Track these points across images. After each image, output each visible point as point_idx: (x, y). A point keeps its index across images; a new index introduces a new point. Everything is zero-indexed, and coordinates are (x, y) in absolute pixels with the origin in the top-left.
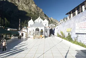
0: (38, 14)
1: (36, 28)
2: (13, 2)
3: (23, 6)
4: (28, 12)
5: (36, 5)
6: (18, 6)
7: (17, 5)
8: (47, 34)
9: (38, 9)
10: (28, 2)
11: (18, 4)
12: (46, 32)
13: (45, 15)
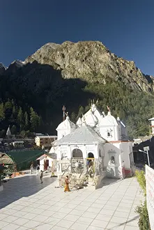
0: (120, 79)
1: (73, 148)
2: (50, 63)
3: (74, 67)
4: (87, 79)
5: (113, 54)
6: (62, 69)
7: (59, 68)
8: (116, 168)
9: (118, 64)
10: (86, 52)
11: (62, 65)
12: (113, 158)
13: (147, 77)
